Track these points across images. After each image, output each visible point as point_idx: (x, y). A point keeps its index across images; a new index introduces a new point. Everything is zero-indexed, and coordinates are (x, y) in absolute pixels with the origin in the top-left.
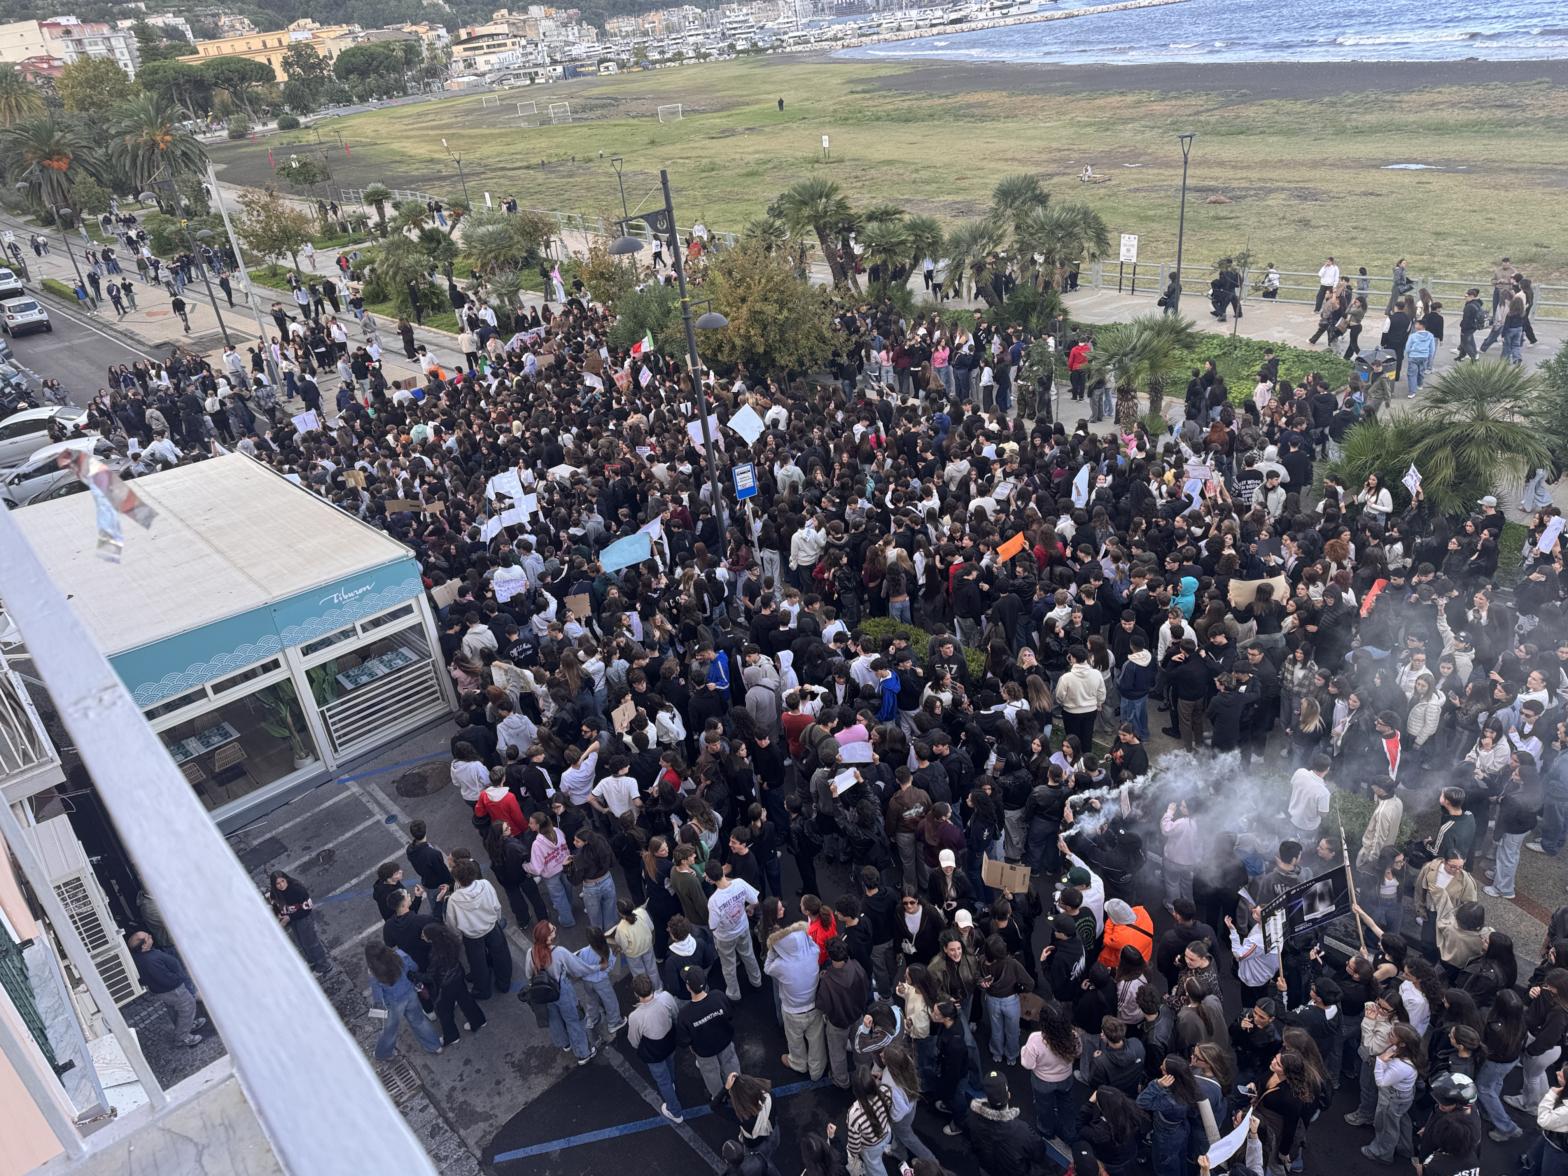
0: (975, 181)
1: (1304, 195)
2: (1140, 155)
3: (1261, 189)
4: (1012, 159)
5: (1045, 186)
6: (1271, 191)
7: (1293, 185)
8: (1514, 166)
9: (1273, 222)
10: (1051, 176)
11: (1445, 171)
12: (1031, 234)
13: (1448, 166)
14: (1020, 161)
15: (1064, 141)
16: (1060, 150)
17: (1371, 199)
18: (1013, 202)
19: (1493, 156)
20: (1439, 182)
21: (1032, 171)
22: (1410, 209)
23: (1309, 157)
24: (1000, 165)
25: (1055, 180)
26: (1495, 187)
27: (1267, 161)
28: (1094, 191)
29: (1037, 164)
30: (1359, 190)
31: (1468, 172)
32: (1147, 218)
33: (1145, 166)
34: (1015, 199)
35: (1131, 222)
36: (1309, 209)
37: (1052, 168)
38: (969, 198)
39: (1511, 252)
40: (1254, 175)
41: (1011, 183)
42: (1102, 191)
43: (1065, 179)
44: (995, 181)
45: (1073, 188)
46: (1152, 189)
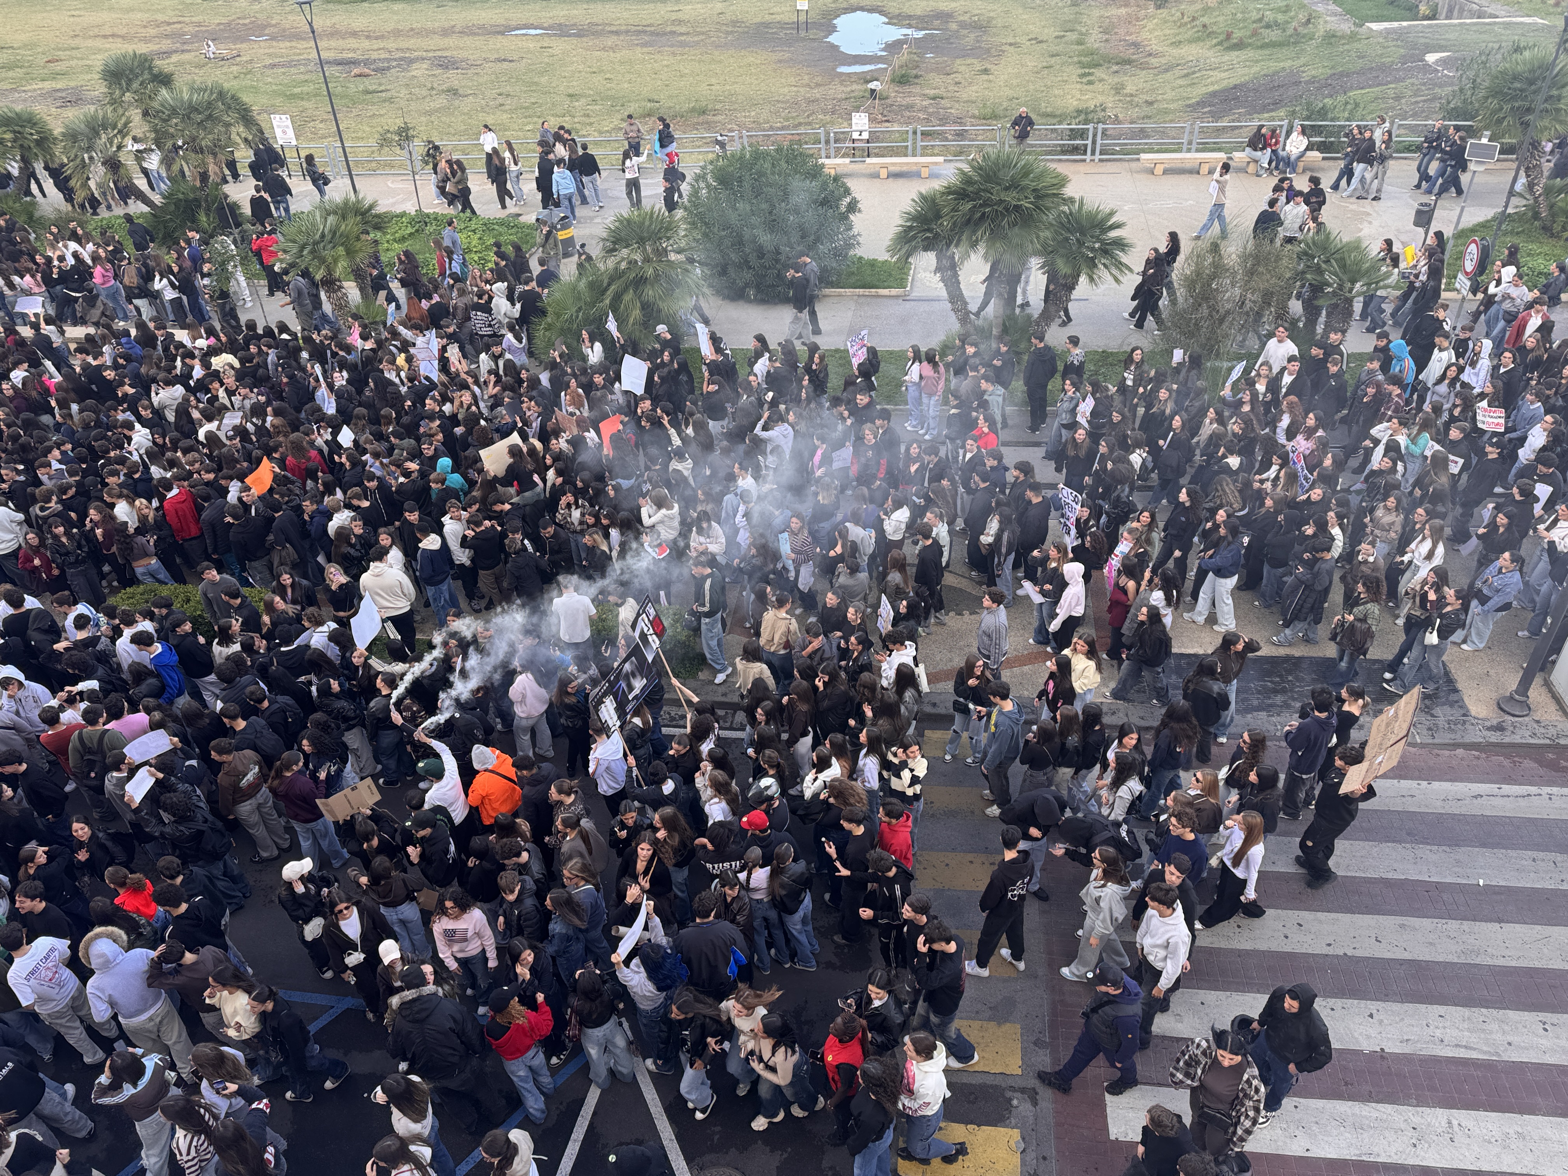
0: (73, 63)
1: (446, 64)
2: (265, 27)
3: (401, 59)
4: (113, 36)
5: (163, 65)
6: (411, 61)
7: (431, 54)
8: (614, 29)
9: (424, 92)
10: (168, 54)
11: (561, 36)
12: (165, 121)
13: (561, 30)
14: (123, 37)
15: (172, 13)
16: (169, 24)
17: (505, 65)
18: (129, 84)
19: (595, 20)
20: (559, 46)
21: (143, 49)
22: (541, 74)
23: (437, 25)
24: (99, 43)
25: (175, 58)
26: (603, 49)
27: (399, 31)
28: (225, 70)
29: (145, 40)
30: (492, 58)
31: (579, 35)
32: (293, 96)
33: (273, 38)
34: (129, 82)
35: (278, 101)
36: (453, 78)
37: (166, 45)
38: (72, 84)
39: (632, 108)
40: (391, 44)
41: (117, 61)
42: (235, 68)
43: (186, 57)
44: (98, 62)
45: (200, 66)
46: (290, 64)
